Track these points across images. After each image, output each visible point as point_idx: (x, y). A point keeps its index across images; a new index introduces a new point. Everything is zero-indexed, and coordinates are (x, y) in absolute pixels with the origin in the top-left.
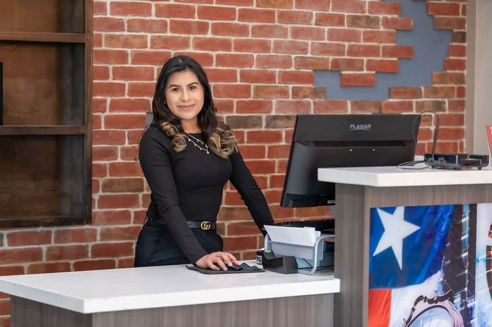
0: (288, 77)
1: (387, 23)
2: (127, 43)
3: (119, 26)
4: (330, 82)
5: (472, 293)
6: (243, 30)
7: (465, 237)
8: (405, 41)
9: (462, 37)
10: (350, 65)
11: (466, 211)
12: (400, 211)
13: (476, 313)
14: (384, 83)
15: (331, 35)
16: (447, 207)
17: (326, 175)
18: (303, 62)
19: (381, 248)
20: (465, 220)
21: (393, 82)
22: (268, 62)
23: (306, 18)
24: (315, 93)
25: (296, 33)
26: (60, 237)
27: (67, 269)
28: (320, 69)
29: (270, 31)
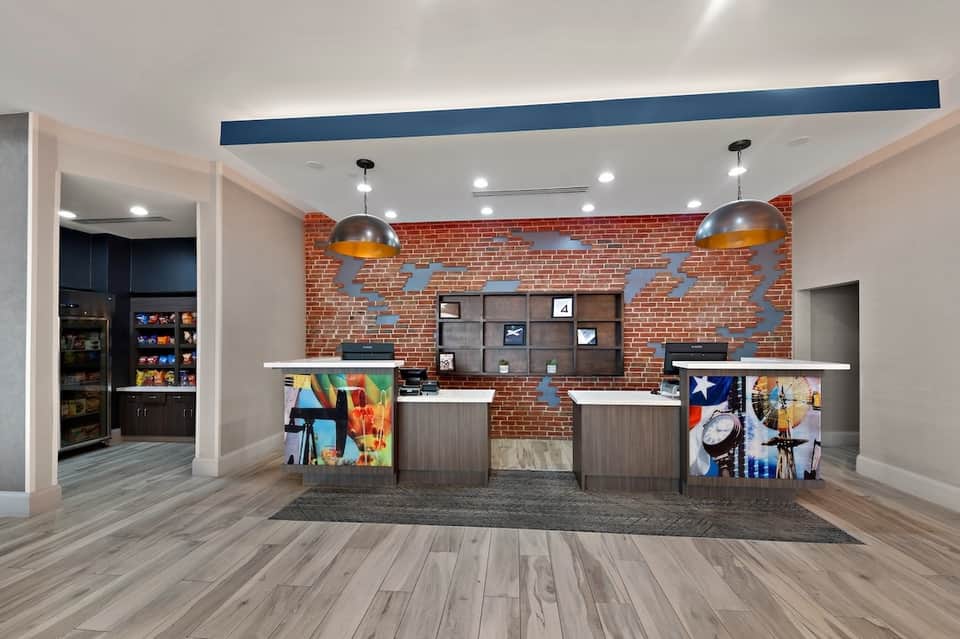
0: (704, 330)
1: (750, 309)
2: (640, 320)
3: (637, 315)
4: (724, 332)
5: (744, 410)
6: (685, 315)
7: (740, 389)
8: (760, 316)
9: (790, 313)
10: (733, 325)
11: (740, 379)
12: (705, 378)
13: (747, 419)
14: (751, 331)
15: (724, 315)
16: (729, 377)
17: (676, 364)
18: (712, 325)
19: (696, 390)
20: (740, 382)
21: (755, 331)
22: (696, 325)
23: (713, 309)
24: (717, 335)
25: (708, 315)
26: (616, 380)
27: (618, 390)
28: (718, 327)
29: (696, 315)
